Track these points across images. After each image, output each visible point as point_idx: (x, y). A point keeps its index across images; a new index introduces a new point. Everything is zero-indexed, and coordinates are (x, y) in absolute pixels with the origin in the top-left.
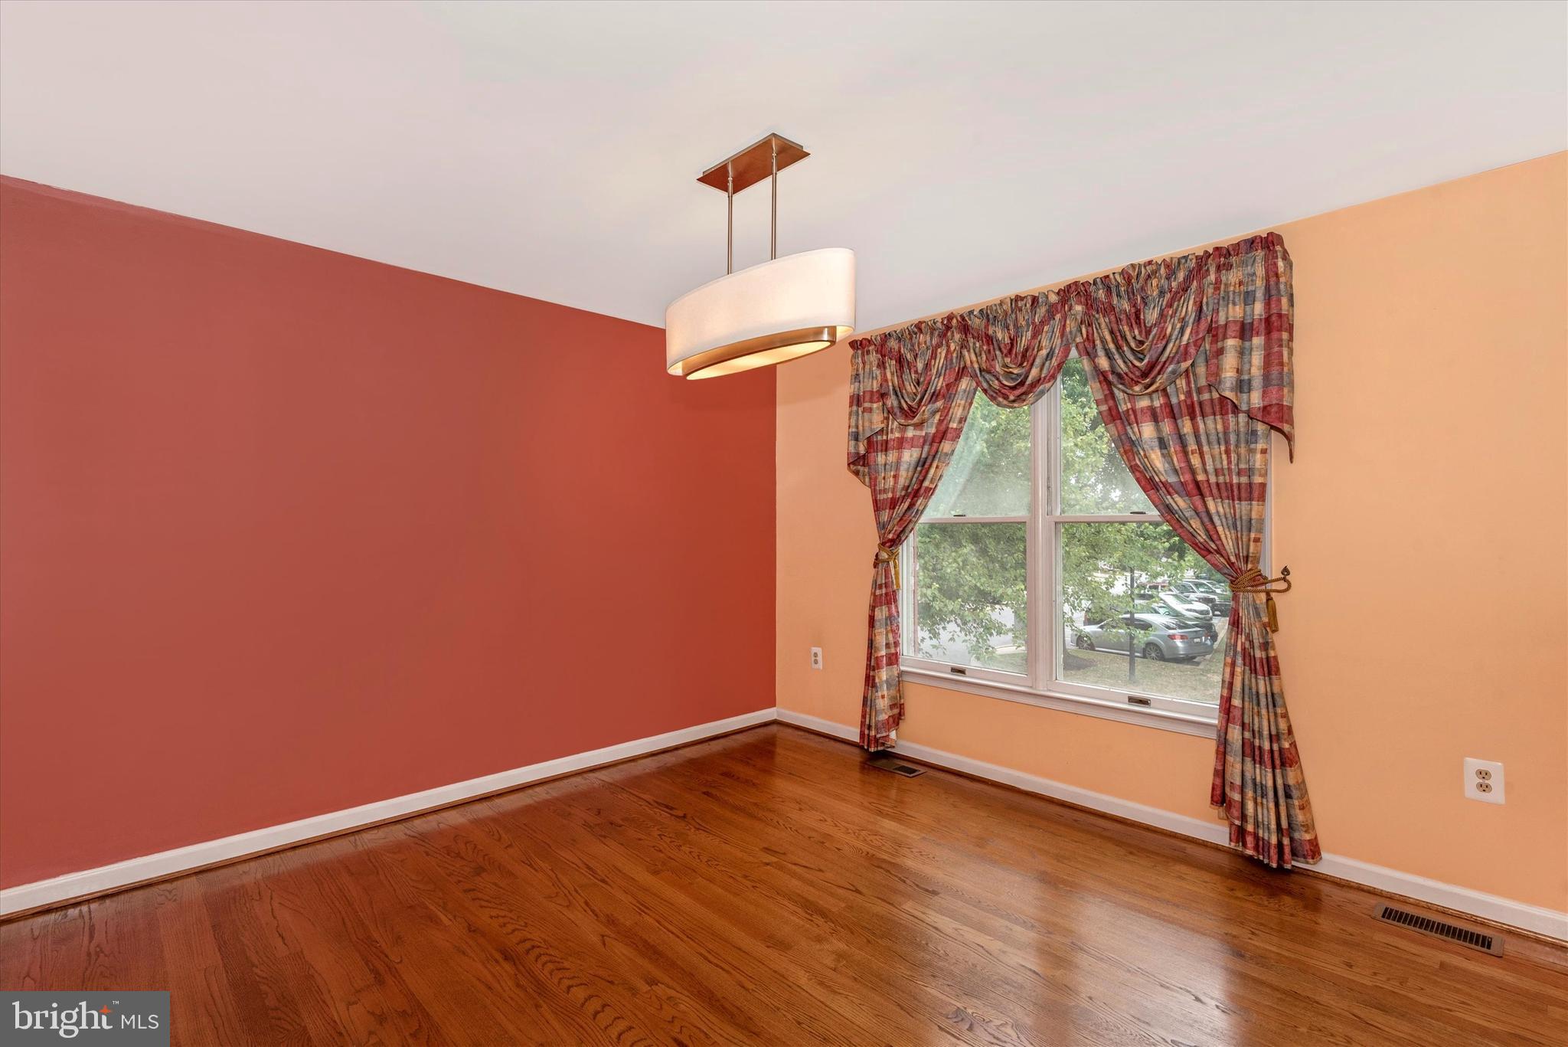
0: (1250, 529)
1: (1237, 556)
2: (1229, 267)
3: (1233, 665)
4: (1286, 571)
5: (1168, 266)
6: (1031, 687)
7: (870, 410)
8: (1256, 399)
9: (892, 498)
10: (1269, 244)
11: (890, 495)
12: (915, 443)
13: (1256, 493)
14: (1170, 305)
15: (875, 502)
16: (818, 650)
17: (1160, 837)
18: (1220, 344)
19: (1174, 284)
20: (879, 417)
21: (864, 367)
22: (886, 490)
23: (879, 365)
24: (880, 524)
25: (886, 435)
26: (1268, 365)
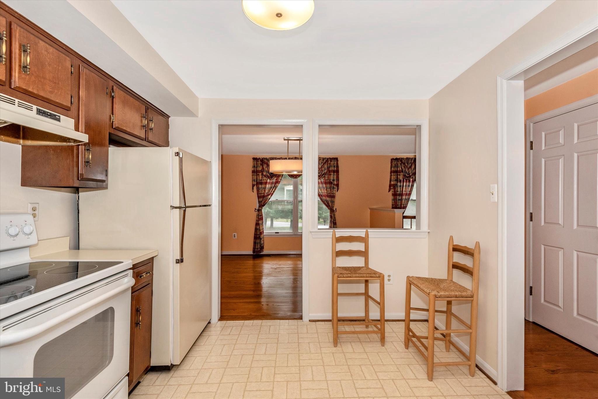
0: (333, 202)
1: (331, 207)
2: (332, 161)
3: (331, 224)
4: (336, 209)
5: (323, 159)
7: (259, 175)
8: (335, 183)
9: (263, 196)
10: (336, 159)
11: (263, 195)
12: (270, 183)
13: (334, 197)
14: (323, 165)
15: (258, 196)
16: (236, 234)
18: (330, 173)
19: (324, 162)
20: (261, 177)
21: (257, 164)
22: (262, 194)
23: (261, 165)
24: (259, 202)
25: (262, 181)
26: (337, 178)
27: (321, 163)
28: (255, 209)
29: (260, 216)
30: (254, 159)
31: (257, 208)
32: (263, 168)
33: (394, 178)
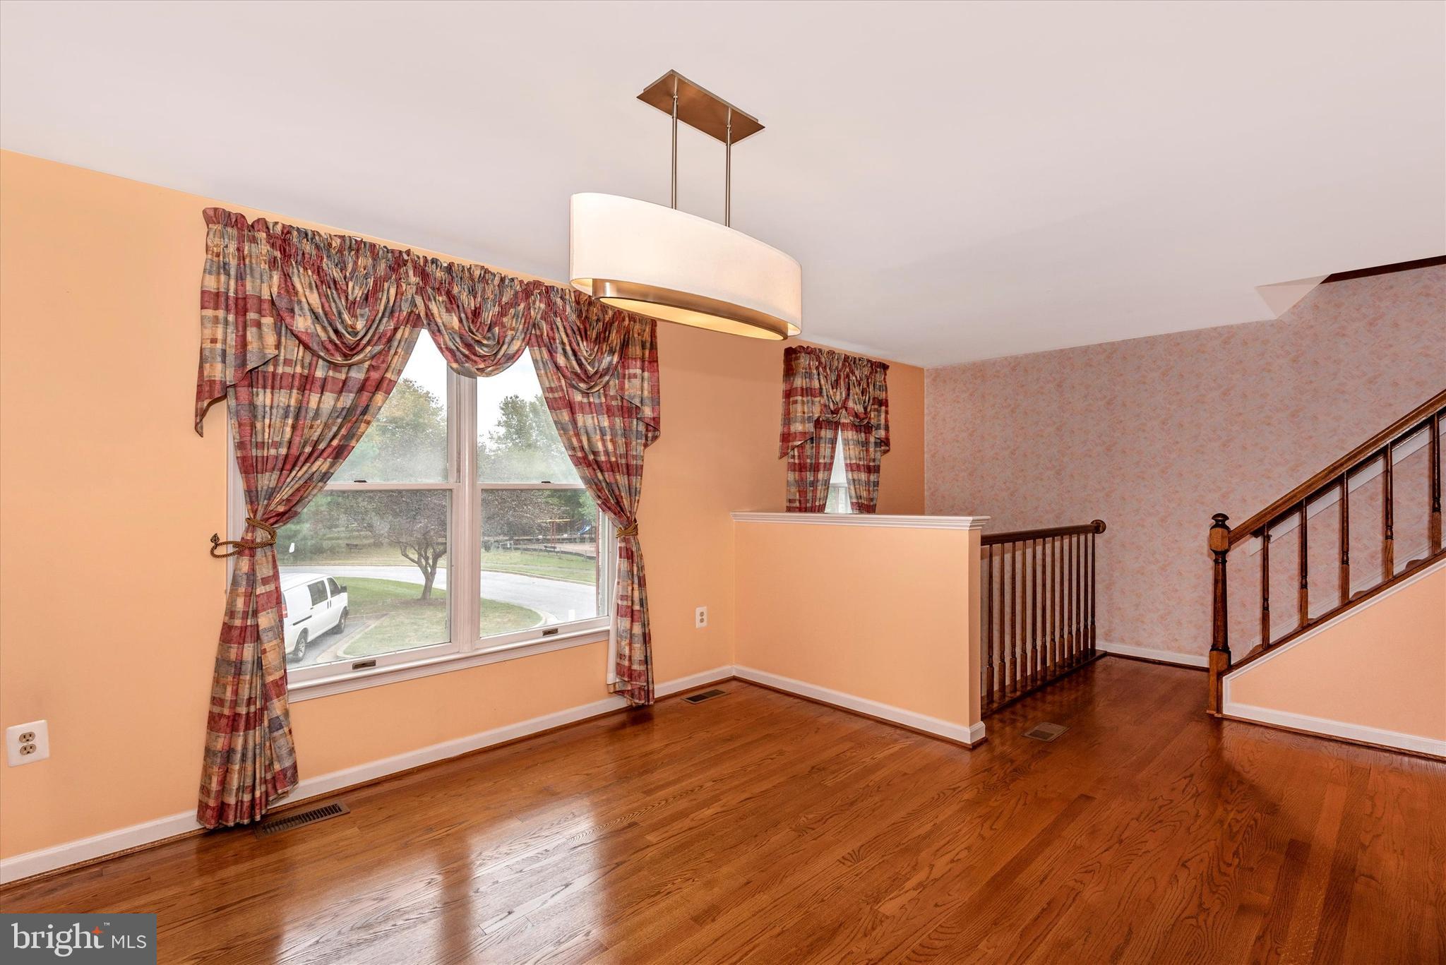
0: (634, 495)
6: (458, 652)
7: (256, 324)
12: (329, 386)
13: (639, 470)
15: (243, 460)
17: (574, 729)
20: (271, 339)
21: (242, 258)
22: (277, 445)
23: (273, 263)
24: (252, 496)
25: (275, 366)
26: (652, 392)
27: (595, 318)
28: (215, 539)
29: (265, 581)
30: (219, 218)
31: (235, 530)
32: (288, 288)
33: (804, 413)
